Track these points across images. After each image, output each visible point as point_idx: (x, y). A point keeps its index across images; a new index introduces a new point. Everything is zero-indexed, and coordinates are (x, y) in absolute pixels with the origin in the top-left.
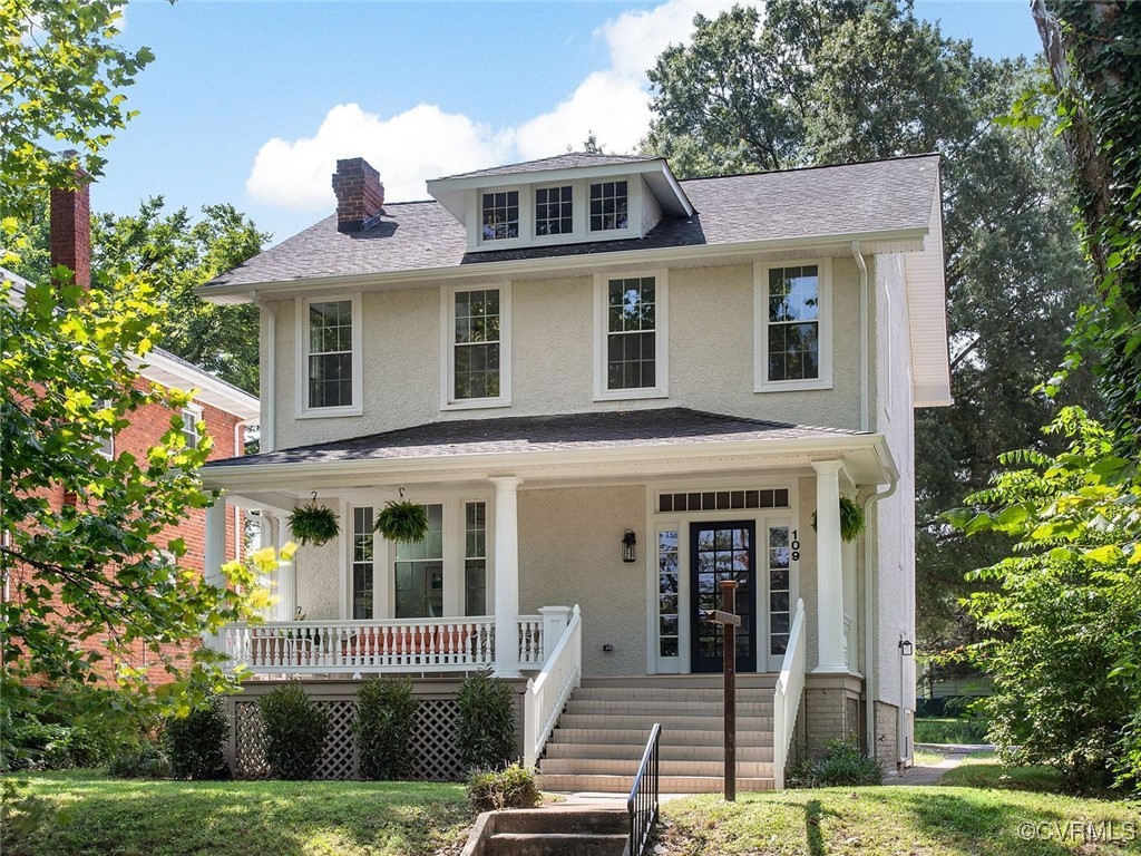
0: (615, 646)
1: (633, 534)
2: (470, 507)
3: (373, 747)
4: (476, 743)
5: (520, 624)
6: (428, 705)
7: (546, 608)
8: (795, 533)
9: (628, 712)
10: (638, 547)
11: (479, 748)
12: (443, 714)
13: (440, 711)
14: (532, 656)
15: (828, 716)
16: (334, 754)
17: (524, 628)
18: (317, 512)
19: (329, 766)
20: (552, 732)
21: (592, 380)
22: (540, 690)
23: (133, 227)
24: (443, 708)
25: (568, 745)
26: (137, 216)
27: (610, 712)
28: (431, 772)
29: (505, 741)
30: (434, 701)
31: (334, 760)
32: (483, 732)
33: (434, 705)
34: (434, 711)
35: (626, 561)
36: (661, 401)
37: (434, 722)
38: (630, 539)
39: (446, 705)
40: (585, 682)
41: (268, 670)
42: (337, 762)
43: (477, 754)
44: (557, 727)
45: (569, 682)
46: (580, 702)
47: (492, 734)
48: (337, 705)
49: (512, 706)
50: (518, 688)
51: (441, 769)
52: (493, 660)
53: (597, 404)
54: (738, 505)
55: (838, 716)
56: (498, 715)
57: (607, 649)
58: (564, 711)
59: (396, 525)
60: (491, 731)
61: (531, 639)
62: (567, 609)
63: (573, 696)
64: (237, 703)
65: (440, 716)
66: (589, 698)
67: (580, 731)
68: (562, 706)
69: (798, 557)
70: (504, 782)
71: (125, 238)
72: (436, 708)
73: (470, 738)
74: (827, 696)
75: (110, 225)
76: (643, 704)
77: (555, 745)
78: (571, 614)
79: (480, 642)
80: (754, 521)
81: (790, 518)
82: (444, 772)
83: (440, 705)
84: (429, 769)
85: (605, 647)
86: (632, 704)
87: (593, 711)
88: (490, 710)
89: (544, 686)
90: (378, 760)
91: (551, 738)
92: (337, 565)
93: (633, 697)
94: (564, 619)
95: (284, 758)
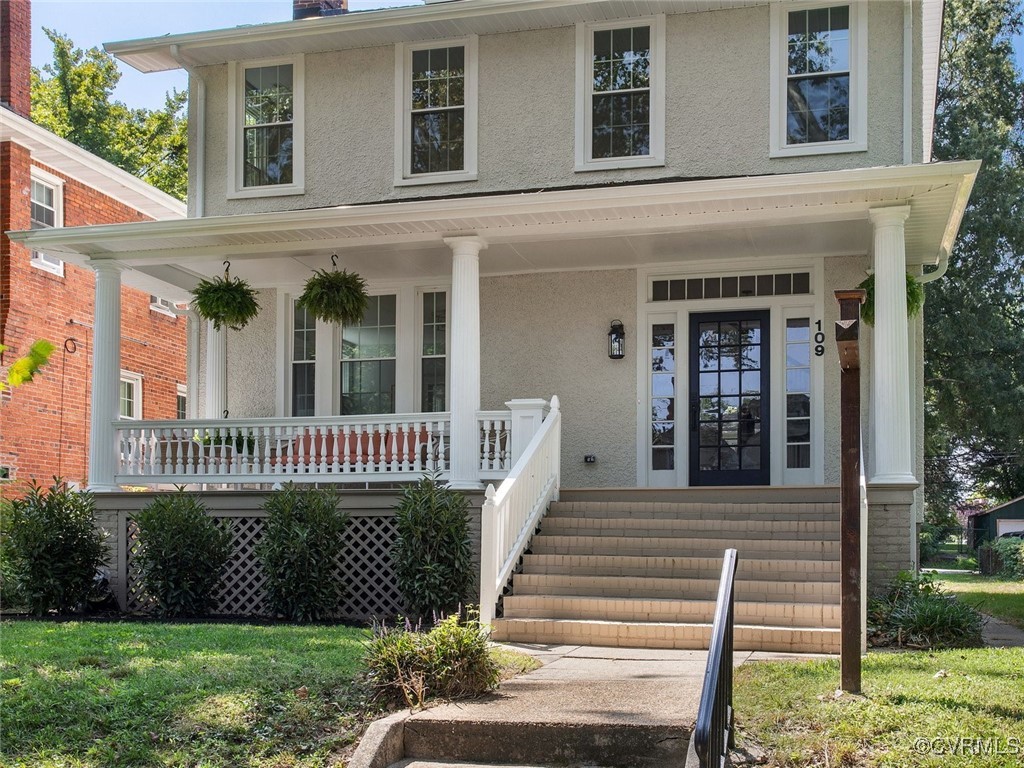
0: (598, 457)
1: (621, 326)
2: (428, 297)
3: (282, 576)
4: (419, 571)
5: (481, 422)
6: (364, 523)
7: (515, 402)
8: (819, 323)
9: (624, 532)
10: (628, 340)
11: (423, 579)
12: (382, 534)
13: (379, 530)
14: (496, 462)
15: (890, 540)
16: (247, 582)
17: (487, 427)
18: (229, 284)
19: (240, 597)
20: (521, 558)
21: (573, 148)
22: (504, 500)
23: (160, 118)
24: (382, 526)
25: (543, 577)
26: (163, 110)
27: (599, 532)
28: (368, 606)
29: (458, 570)
30: (371, 518)
31: (247, 590)
32: (428, 558)
33: (371, 523)
34: (371, 530)
35: (613, 357)
36: (656, 170)
37: (371, 545)
38: (618, 331)
39: (386, 523)
40: (565, 495)
41: (169, 479)
42: (250, 592)
43: (421, 586)
44: (528, 552)
45: (545, 493)
46: (559, 520)
47: (441, 560)
48: (250, 522)
49: (469, 524)
50: (475, 501)
51: (379, 603)
52: (447, 466)
53: (579, 176)
54: (747, 293)
55: (905, 540)
56: (449, 536)
57: (589, 461)
58: (538, 531)
59: (325, 297)
60: (439, 557)
61: (496, 443)
62: (541, 402)
63: (550, 511)
64: (128, 519)
65: (379, 537)
66: (571, 514)
67: (559, 557)
68: (535, 525)
69: (822, 351)
70: (430, 651)
71: (154, 128)
72: (375, 526)
73: (411, 565)
74: (890, 515)
75: (143, 120)
76: (644, 522)
77: (525, 577)
78: (547, 409)
79: (431, 445)
80: (769, 311)
81: (812, 306)
82: (383, 607)
83: (379, 523)
84: (364, 603)
85: (586, 458)
86: (630, 522)
87: (577, 531)
88: (438, 529)
89: (510, 495)
90: (289, 593)
91: (520, 568)
92: (273, 365)
93: (630, 514)
94: (539, 414)
95: (166, 588)
